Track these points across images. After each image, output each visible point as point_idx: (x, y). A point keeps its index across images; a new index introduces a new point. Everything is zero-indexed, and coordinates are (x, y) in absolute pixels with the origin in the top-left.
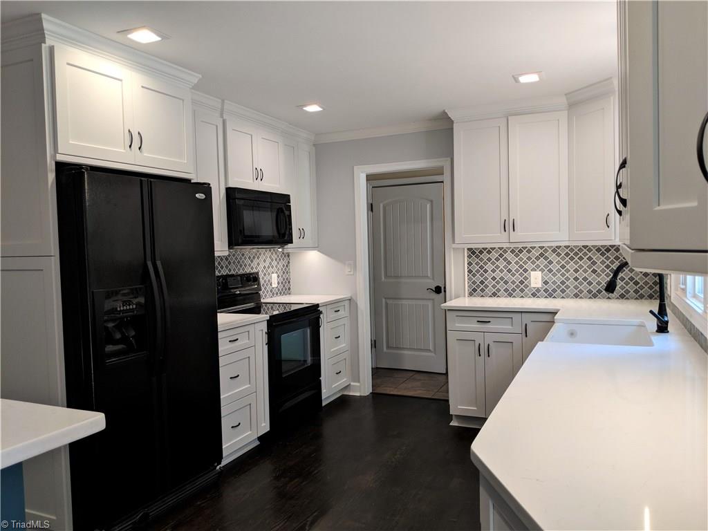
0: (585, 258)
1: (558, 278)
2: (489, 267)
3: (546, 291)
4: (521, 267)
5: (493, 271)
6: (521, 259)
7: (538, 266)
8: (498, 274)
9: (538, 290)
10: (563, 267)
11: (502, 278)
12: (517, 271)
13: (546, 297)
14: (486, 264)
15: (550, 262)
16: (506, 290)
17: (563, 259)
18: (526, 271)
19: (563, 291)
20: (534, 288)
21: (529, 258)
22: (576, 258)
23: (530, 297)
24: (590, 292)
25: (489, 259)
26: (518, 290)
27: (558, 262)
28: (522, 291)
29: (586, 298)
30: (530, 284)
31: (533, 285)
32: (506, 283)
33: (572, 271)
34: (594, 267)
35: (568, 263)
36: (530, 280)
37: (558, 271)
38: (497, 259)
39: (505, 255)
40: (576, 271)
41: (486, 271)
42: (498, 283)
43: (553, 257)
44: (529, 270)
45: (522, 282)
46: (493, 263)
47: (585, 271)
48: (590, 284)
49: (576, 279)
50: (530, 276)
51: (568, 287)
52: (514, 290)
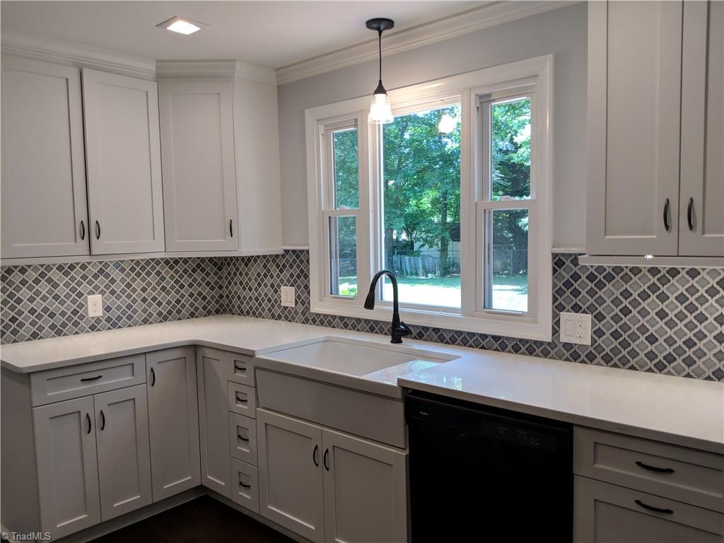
0: (153, 273)
1: (123, 302)
2: (24, 293)
3: (108, 320)
4: (73, 290)
5: (31, 300)
6: (73, 279)
7: (97, 288)
8: (39, 305)
9: (98, 320)
10: (129, 286)
11: (45, 310)
12: (68, 296)
13: (109, 329)
14: (18, 289)
15: (113, 281)
16: (53, 327)
17: (128, 275)
18: (80, 295)
19: (130, 317)
20: (93, 318)
21: (84, 277)
22: (143, 274)
23: (87, 332)
24: (160, 314)
25: (24, 282)
26: (70, 325)
27: (123, 280)
28: (76, 324)
29: (156, 322)
30: (87, 314)
31: (91, 314)
32: (52, 315)
33: (139, 290)
34: (163, 284)
35: (134, 280)
36: (87, 308)
37: (123, 291)
38: (37, 281)
39: (49, 275)
40: (144, 290)
41: (19, 301)
42: (39, 317)
43: (115, 273)
44: (85, 294)
45: (75, 312)
46: (31, 288)
47: (154, 289)
48: (159, 304)
49: (144, 300)
50: (87, 302)
51: (135, 311)
52: (64, 325)
